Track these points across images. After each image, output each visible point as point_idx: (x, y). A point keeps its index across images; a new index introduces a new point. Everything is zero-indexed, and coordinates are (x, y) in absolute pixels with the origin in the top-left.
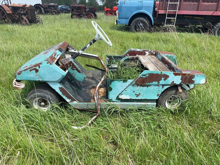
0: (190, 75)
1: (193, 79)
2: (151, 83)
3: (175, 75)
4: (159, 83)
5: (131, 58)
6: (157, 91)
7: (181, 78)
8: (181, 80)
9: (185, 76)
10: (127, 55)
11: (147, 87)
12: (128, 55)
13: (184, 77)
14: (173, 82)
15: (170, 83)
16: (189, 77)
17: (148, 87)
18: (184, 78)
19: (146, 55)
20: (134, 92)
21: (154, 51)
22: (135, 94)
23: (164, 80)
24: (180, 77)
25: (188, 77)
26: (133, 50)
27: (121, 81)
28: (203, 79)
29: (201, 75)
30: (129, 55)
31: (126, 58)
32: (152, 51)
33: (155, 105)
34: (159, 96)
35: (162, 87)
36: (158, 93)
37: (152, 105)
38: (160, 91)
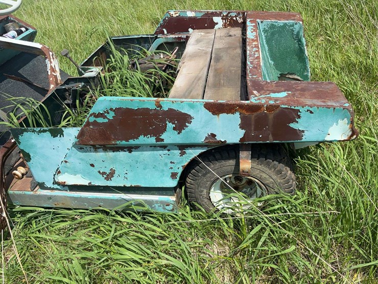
0: (277, 111)
1: (292, 125)
2: (131, 142)
3: (214, 113)
4: (163, 140)
5: (174, 41)
6: (166, 164)
7: (239, 121)
8: (242, 127)
9: (255, 114)
10: (163, 33)
11: (127, 153)
12: (165, 32)
13: (253, 116)
14: (213, 136)
15: (201, 139)
16: (274, 117)
17: (130, 152)
18: (253, 123)
19: (216, 27)
20: (92, 165)
21: (239, 14)
22: (99, 172)
23: (174, 129)
24: (236, 118)
25: (271, 116)
26: (174, 16)
27: (44, 131)
28: (340, 121)
29: (328, 107)
30: (168, 33)
31: (161, 40)
32: (233, 14)
33: (173, 203)
34: (176, 178)
35: (180, 151)
36: (171, 168)
37: (162, 202)
38: (178, 163)
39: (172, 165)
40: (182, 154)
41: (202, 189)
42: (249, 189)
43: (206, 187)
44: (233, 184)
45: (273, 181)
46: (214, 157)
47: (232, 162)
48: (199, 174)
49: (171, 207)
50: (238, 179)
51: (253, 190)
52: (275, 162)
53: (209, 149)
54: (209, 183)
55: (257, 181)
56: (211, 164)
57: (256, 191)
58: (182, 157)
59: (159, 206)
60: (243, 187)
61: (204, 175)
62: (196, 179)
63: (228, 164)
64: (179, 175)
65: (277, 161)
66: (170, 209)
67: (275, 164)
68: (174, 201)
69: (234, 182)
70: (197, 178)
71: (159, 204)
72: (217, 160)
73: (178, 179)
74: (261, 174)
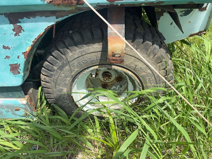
33: (23, 107)
34: (19, 73)
35: (12, 26)
36: (7, 57)
37: (8, 107)
38: (17, 48)
39: (7, 52)
40: (18, 30)
41: (61, 88)
42: (118, 86)
43: (65, 85)
44: (101, 81)
45: (150, 72)
46: (72, 39)
47: (97, 47)
48: (55, 67)
49: (22, 112)
50: (107, 75)
51: (123, 87)
52: (155, 45)
53: (60, 19)
54: (68, 79)
55: (130, 73)
56: (69, 51)
57: (127, 88)
58: (17, 37)
59: (7, 112)
60: (111, 84)
61: (61, 68)
62: (52, 75)
63: (92, 50)
64: (22, 67)
65: (157, 44)
66: (21, 115)
67: (155, 48)
68: (25, 105)
69: (102, 79)
70: (52, 73)
71: (6, 109)
72: (76, 45)
73: (22, 74)
74: (136, 63)
